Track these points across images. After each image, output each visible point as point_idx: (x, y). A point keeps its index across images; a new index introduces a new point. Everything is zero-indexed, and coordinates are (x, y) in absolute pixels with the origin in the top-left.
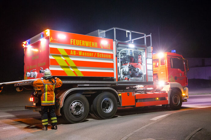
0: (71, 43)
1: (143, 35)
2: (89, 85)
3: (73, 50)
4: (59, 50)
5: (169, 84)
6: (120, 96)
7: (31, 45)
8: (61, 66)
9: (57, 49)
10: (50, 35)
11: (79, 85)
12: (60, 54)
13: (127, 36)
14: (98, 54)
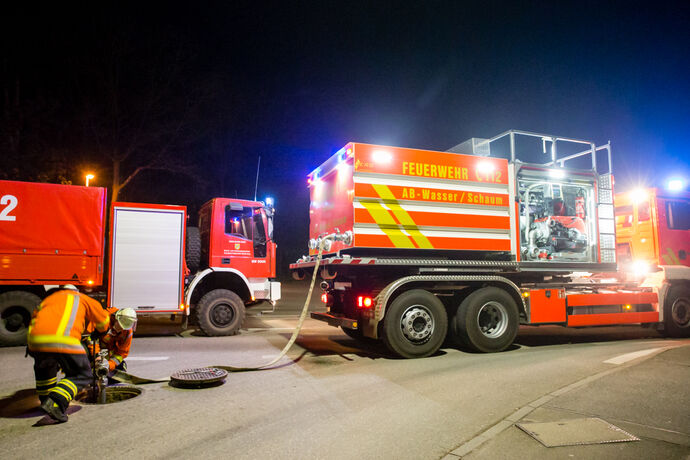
0: (404, 172)
1: (589, 147)
2: (446, 270)
3: (408, 188)
4: (375, 189)
5: (661, 270)
6: (526, 299)
7: (323, 180)
8: (379, 225)
9: (370, 185)
10: (356, 155)
11: (421, 270)
12: (378, 196)
13: (545, 151)
14: (470, 195)
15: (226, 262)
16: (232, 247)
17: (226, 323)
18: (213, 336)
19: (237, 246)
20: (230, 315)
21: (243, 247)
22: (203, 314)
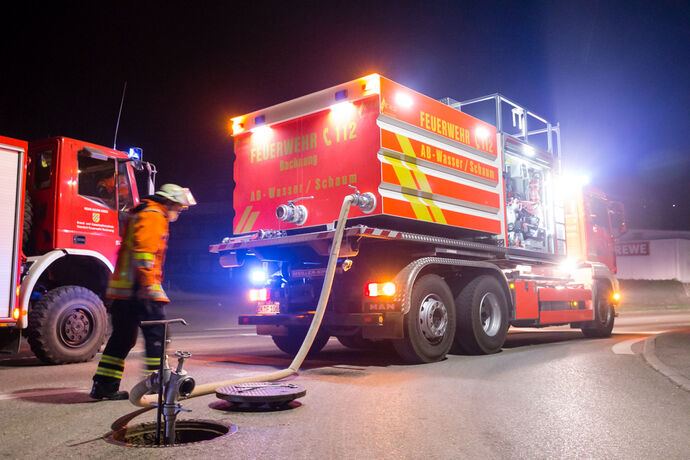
0: (422, 124)
1: (545, 126)
2: (454, 252)
3: (426, 145)
4: (400, 140)
6: (512, 290)
7: (272, 127)
8: (403, 188)
9: (394, 134)
10: (381, 91)
11: (438, 250)
12: (401, 151)
13: (515, 125)
14: (472, 163)
15: (80, 241)
16: (88, 217)
17: (82, 342)
18: (61, 363)
19: (96, 218)
20: (87, 327)
21: (103, 219)
22: (48, 326)
